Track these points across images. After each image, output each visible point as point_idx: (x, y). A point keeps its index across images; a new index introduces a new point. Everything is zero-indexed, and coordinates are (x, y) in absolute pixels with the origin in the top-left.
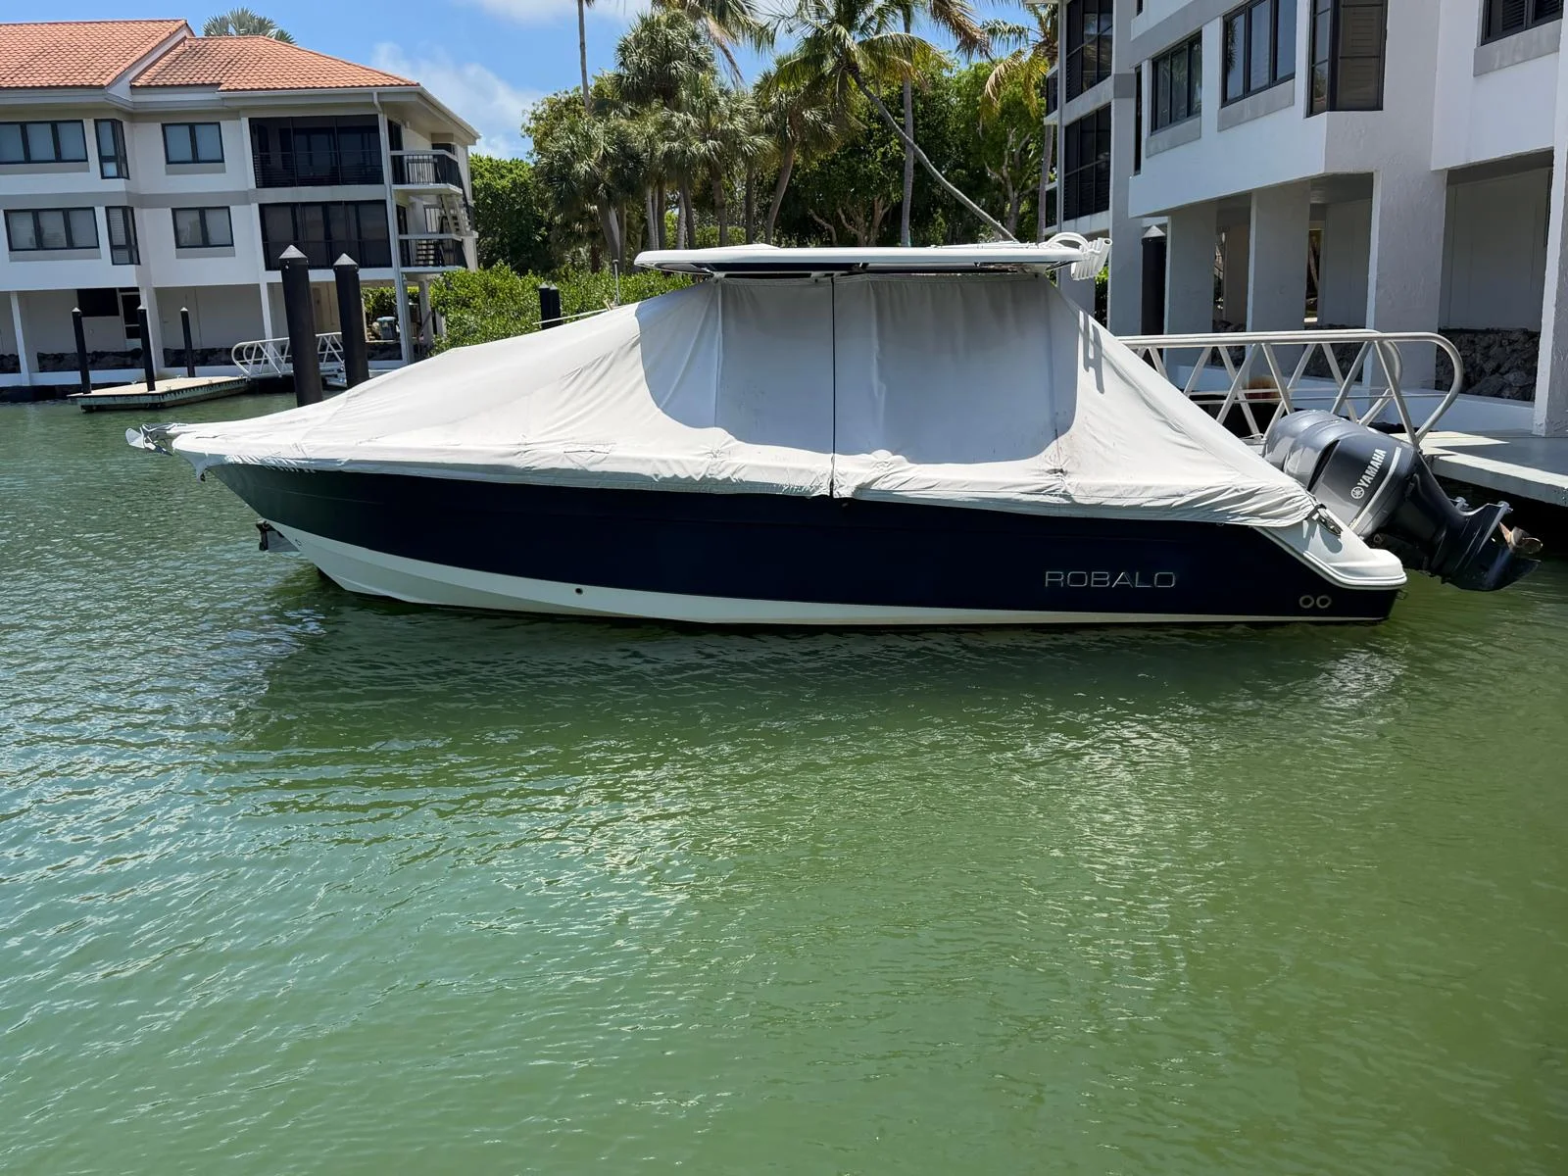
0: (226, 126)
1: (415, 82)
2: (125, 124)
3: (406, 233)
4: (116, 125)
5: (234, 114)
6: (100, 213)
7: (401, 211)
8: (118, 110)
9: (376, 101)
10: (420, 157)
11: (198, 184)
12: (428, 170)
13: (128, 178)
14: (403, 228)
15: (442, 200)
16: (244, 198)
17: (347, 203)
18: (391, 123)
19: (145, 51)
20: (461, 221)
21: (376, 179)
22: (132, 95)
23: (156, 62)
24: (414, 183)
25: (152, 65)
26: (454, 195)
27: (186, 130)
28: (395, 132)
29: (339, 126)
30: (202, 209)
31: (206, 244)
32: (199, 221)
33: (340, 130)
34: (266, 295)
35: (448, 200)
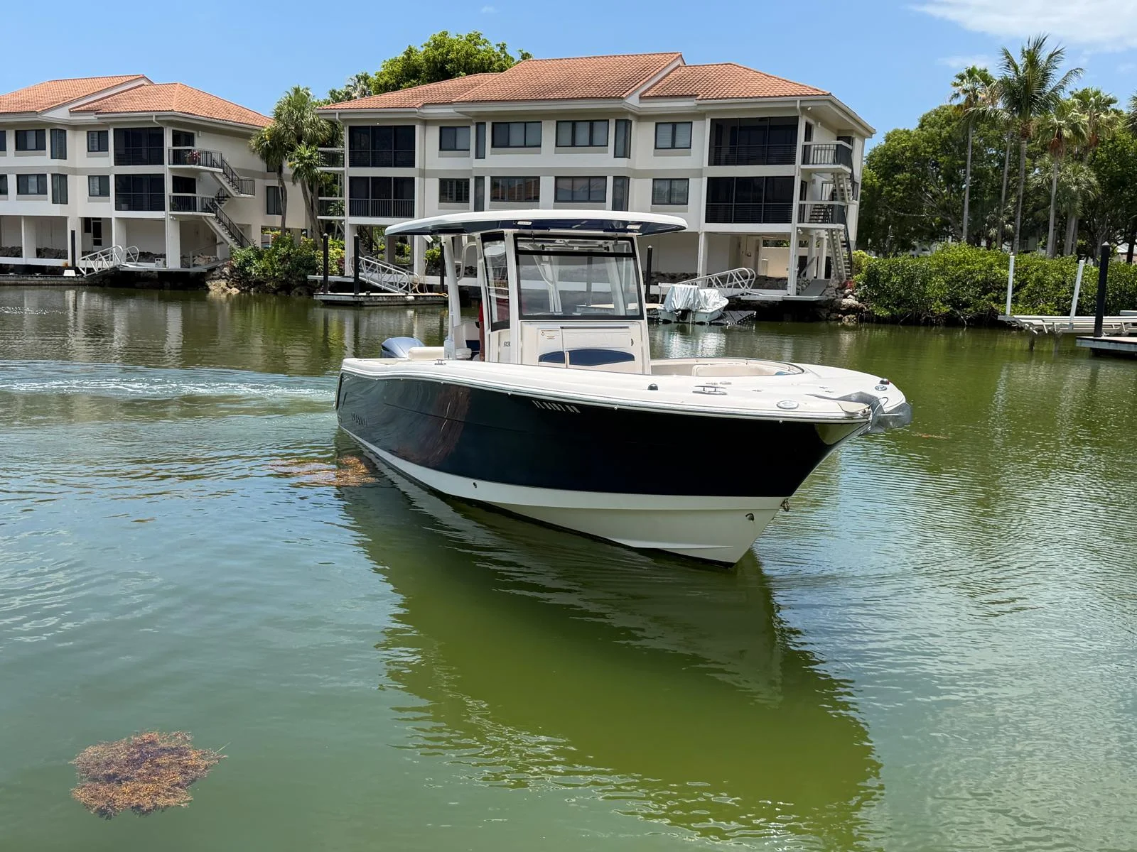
0: (696, 124)
1: (828, 92)
2: (633, 123)
3: (805, 200)
4: (628, 124)
5: (701, 116)
6: (610, 181)
7: (804, 185)
8: (632, 114)
9: (798, 106)
10: (820, 146)
11: (673, 164)
12: (830, 156)
13: (629, 158)
14: (802, 197)
15: (837, 175)
16: (699, 174)
17: (767, 178)
18: (807, 123)
19: (653, 74)
20: (846, 193)
21: (791, 161)
22: (640, 103)
23: (659, 82)
24: (817, 164)
25: (656, 84)
26: (846, 174)
27: (670, 128)
28: (809, 129)
29: (771, 124)
30: (671, 180)
31: (670, 203)
32: (669, 188)
33: (772, 127)
34: (702, 241)
35: (840, 177)
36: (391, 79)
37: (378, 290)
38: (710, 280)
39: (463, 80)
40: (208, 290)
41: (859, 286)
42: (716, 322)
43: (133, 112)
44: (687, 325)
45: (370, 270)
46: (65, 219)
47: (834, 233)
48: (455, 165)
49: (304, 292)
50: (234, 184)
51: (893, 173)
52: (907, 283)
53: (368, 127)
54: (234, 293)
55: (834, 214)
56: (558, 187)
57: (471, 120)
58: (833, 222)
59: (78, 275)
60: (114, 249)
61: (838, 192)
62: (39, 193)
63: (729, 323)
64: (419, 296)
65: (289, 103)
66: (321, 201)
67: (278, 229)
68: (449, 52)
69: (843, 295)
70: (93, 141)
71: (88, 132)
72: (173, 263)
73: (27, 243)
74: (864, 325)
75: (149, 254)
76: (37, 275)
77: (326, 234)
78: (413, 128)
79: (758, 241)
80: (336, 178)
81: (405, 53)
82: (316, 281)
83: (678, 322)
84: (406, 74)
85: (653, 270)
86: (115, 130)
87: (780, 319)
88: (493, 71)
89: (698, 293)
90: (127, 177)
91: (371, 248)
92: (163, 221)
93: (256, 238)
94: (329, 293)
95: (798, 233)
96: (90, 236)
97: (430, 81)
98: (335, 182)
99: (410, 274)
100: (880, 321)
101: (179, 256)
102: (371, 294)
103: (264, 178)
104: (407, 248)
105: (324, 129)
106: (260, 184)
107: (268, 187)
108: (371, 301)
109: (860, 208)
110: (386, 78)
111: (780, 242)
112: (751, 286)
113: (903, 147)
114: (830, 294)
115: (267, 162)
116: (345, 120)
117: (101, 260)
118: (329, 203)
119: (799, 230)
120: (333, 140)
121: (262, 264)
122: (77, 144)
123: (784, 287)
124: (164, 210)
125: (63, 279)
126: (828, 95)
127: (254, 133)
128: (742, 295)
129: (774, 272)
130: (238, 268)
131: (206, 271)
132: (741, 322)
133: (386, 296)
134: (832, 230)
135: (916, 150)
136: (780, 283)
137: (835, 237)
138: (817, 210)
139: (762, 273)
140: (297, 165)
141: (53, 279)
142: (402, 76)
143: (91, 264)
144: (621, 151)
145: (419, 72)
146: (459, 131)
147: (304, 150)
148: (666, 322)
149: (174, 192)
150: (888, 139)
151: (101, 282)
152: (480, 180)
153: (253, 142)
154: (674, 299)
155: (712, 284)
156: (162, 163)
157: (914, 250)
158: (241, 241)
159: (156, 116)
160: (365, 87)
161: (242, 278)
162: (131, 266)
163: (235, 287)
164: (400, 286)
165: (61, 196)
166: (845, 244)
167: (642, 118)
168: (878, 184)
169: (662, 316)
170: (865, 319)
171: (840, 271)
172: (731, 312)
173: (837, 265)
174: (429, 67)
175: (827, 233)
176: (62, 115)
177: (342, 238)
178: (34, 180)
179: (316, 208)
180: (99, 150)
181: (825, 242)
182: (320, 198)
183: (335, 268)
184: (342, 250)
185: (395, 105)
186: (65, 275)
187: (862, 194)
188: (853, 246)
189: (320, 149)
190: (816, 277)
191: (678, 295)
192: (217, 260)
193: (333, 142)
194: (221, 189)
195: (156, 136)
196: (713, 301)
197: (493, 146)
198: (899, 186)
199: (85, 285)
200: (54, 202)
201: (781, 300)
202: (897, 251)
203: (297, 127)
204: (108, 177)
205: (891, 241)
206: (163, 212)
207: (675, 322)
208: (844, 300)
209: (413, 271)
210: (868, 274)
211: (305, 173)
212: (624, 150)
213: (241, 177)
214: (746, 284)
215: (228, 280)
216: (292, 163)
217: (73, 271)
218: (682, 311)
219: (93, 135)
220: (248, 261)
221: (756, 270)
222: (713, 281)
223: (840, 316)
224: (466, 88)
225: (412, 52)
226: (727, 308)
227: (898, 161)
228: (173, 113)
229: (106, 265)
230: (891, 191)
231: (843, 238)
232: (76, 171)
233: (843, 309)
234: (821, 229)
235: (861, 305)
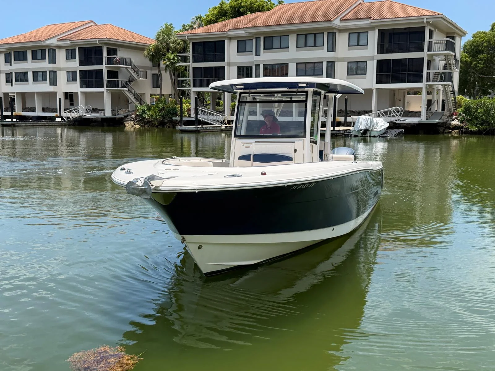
0: (370, 33)
2: (337, 34)
3: (430, 70)
4: (334, 34)
5: (373, 28)
6: (325, 64)
7: (429, 62)
8: (336, 29)
9: (425, 21)
10: (437, 42)
11: (358, 54)
12: (443, 46)
13: (335, 52)
14: (428, 68)
15: (446, 56)
16: (372, 58)
17: (409, 59)
18: (430, 30)
19: (347, 8)
20: (452, 65)
21: (422, 50)
22: (340, 23)
23: (350, 12)
24: (436, 51)
25: (349, 13)
26: (451, 55)
27: (356, 35)
28: (431, 33)
29: (411, 31)
30: (357, 62)
31: (357, 74)
32: (356, 66)
33: (411, 33)
34: (374, 93)
35: (448, 57)
36: (213, 17)
37: (207, 124)
38: (379, 113)
39: (249, 16)
40: (125, 126)
41: (460, 114)
42: (383, 136)
43: (87, 39)
44: (367, 138)
45: (203, 114)
46: (56, 92)
47: (446, 87)
48: (245, 59)
49: (171, 126)
50: (137, 73)
51: (477, 54)
52: (487, 113)
53: (202, 42)
54: (137, 128)
55: (446, 77)
56: (298, 68)
57: (253, 36)
58: (445, 81)
59: (63, 120)
60: (80, 107)
61: (448, 65)
62: (43, 80)
63: (389, 136)
64: (228, 126)
65: (163, 32)
66: (179, 80)
67: (158, 95)
68: (241, 2)
69: (451, 119)
70: (68, 54)
71: (66, 50)
72: (108, 113)
73: (38, 105)
74: (464, 135)
75: (97, 109)
76: (43, 121)
77: (181, 97)
78: (225, 41)
79: (404, 92)
80: (186, 69)
81: (220, 4)
82: (177, 120)
83: (362, 136)
84: (220, 14)
85: (348, 109)
86: (79, 48)
87: (418, 133)
88: (264, 10)
89: (373, 120)
90: (85, 71)
91: (203, 103)
92: (103, 93)
93: (148, 100)
94: (183, 126)
95: (426, 87)
96: (68, 100)
97: (232, 17)
98: (186, 70)
99: (223, 115)
100: (472, 133)
101: (111, 110)
102: (204, 126)
103: (151, 69)
104: (221, 102)
105: (180, 44)
106: (149, 73)
107: (153, 74)
108: (204, 129)
109: (460, 74)
110: (210, 17)
111: (417, 92)
112: (401, 116)
113: (482, 41)
114: (445, 119)
115: (153, 62)
116: (190, 39)
117: (73, 113)
118: (183, 81)
119: (427, 86)
120: (185, 50)
121: (150, 113)
122: (61, 55)
123: (419, 116)
124: (103, 87)
125: (55, 122)
126: (441, 15)
127: (147, 47)
128: (397, 121)
129: (413, 108)
130: (139, 115)
131: (123, 117)
132: (396, 135)
133: (211, 127)
134: (445, 85)
135: (489, 42)
136: (417, 114)
137: (446, 89)
138: (436, 75)
139: (407, 109)
140: (167, 63)
141: (51, 122)
142: (218, 16)
143: (69, 115)
144: (330, 49)
145: (227, 14)
146: (247, 42)
147: (170, 55)
148: (355, 136)
149: (108, 78)
150: (474, 37)
151: (73, 123)
152: (258, 66)
153: (146, 52)
154: (359, 124)
155: (380, 115)
156: (102, 64)
157: (490, 95)
158: (141, 101)
159: (99, 41)
160: (200, 22)
161: (141, 120)
162: (88, 115)
163: (138, 124)
164: (218, 121)
165: (54, 82)
166: (452, 92)
167: (341, 31)
168: (469, 60)
169: (353, 133)
170: (464, 132)
171: (450, 107)
172: (390, 130)
173: (448, 103)
174: (232, 10)
175: (442, 87)
176: (53, 42)
177: (189, 98)
178: (40, 74)
179: (176, 84)
180: (72, 59)
181: (441, 92)
182: (179, 79)
183: (186, 114)
184: (190, 104)
185: (215, 31)
186: (56, 120)
187: (461, 65)
188: (456, 93)
189: (178, 54)
190: (436, 111)
191: (362, 122)
192: (129, 111)
193: (184, 50)
194: (131, 76)
195: (99, 50)
196: (380, 124)
197: (264, 49)
198: (480, 61)
199: (66, 125)
200: (50, 85)
201: (417, 123)
202: (481, 96)
203: (167, 44)
204: (76, 72)
205: (477, 90)
206: (103, 88)
207: (360, 136)
208: (452, 122)
209: (224, 114)
210: (465, 108)
211: (171, 66)
212: (332, 48)
213: (140, 70)
214: (398, 115)
215: (135, 121)
216: (165, 62)
217: (60, 118)
218: (364, 130)
219: (68, 51)
220: (144, 112)
221: (404, 107)
222: (381, 114)
223: (450, 131)
224: (250, 20)
225: (223, 4)
226: (388, 128)
227: (480, 48)
228: (107, 39)
229: (76, 115)
230: (477, 64)
231: (451, 89)
232: (60, 69)
233: (452, 127)
234: (439, 85)
235: (462, 125)
